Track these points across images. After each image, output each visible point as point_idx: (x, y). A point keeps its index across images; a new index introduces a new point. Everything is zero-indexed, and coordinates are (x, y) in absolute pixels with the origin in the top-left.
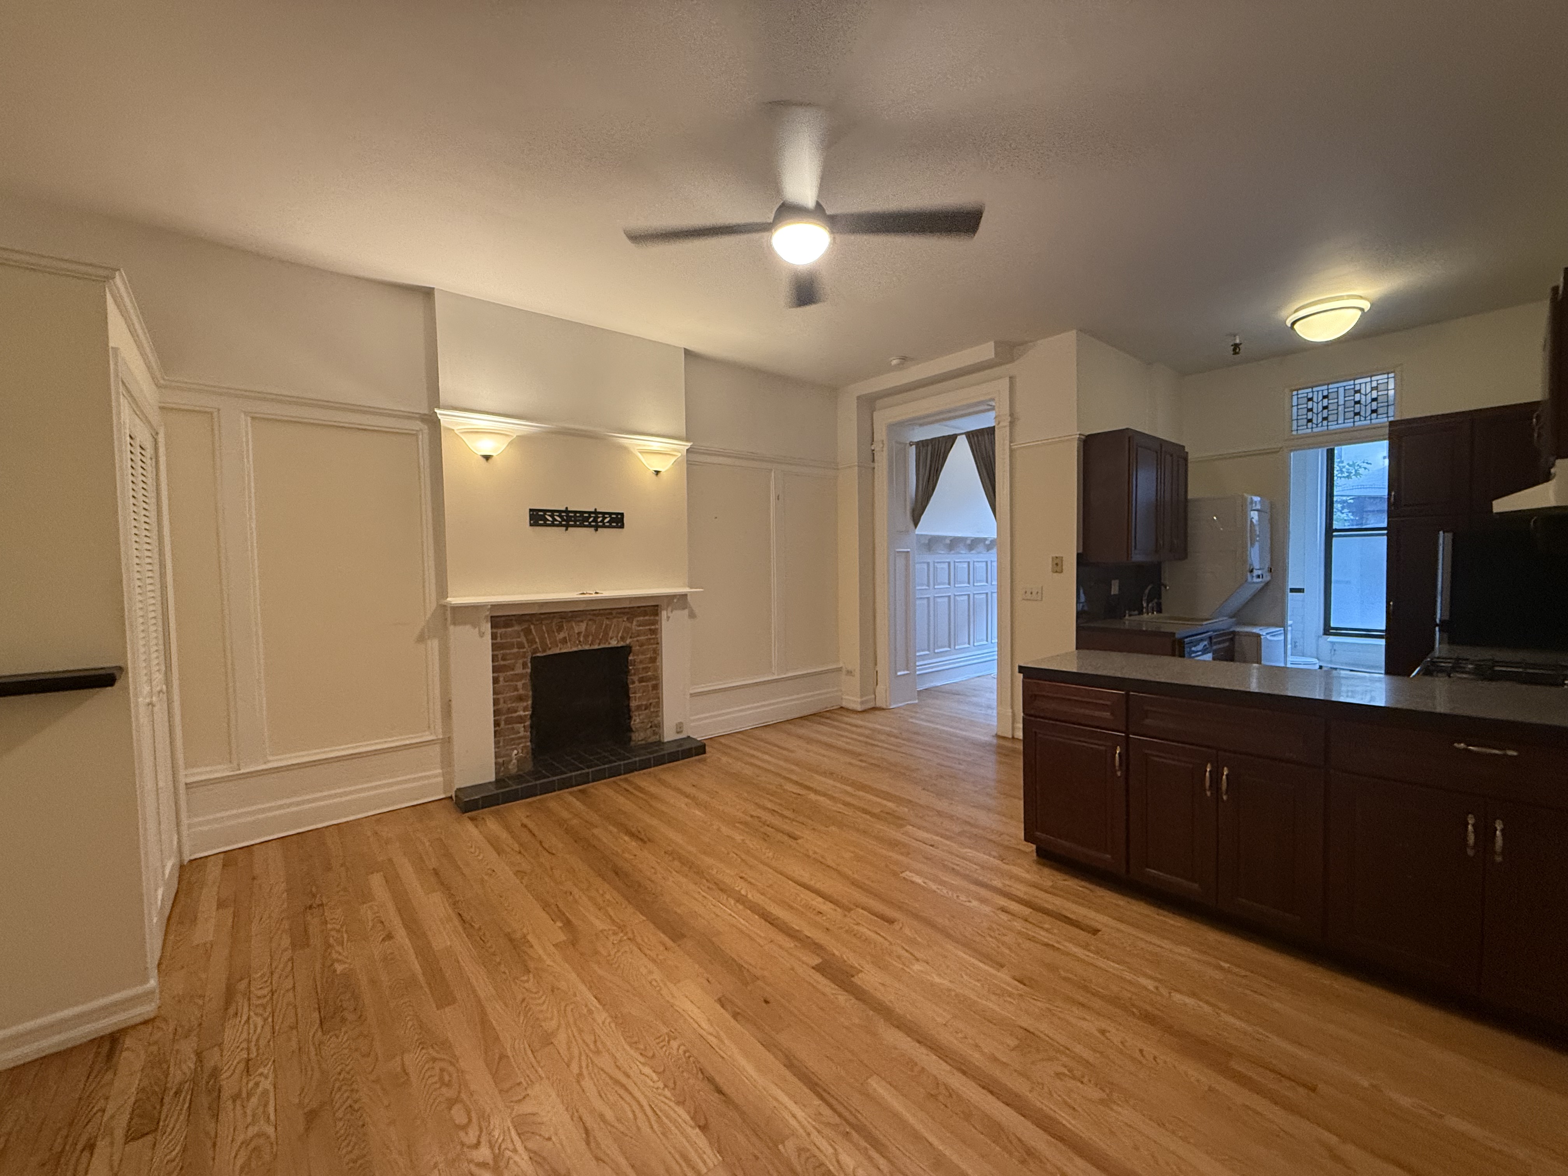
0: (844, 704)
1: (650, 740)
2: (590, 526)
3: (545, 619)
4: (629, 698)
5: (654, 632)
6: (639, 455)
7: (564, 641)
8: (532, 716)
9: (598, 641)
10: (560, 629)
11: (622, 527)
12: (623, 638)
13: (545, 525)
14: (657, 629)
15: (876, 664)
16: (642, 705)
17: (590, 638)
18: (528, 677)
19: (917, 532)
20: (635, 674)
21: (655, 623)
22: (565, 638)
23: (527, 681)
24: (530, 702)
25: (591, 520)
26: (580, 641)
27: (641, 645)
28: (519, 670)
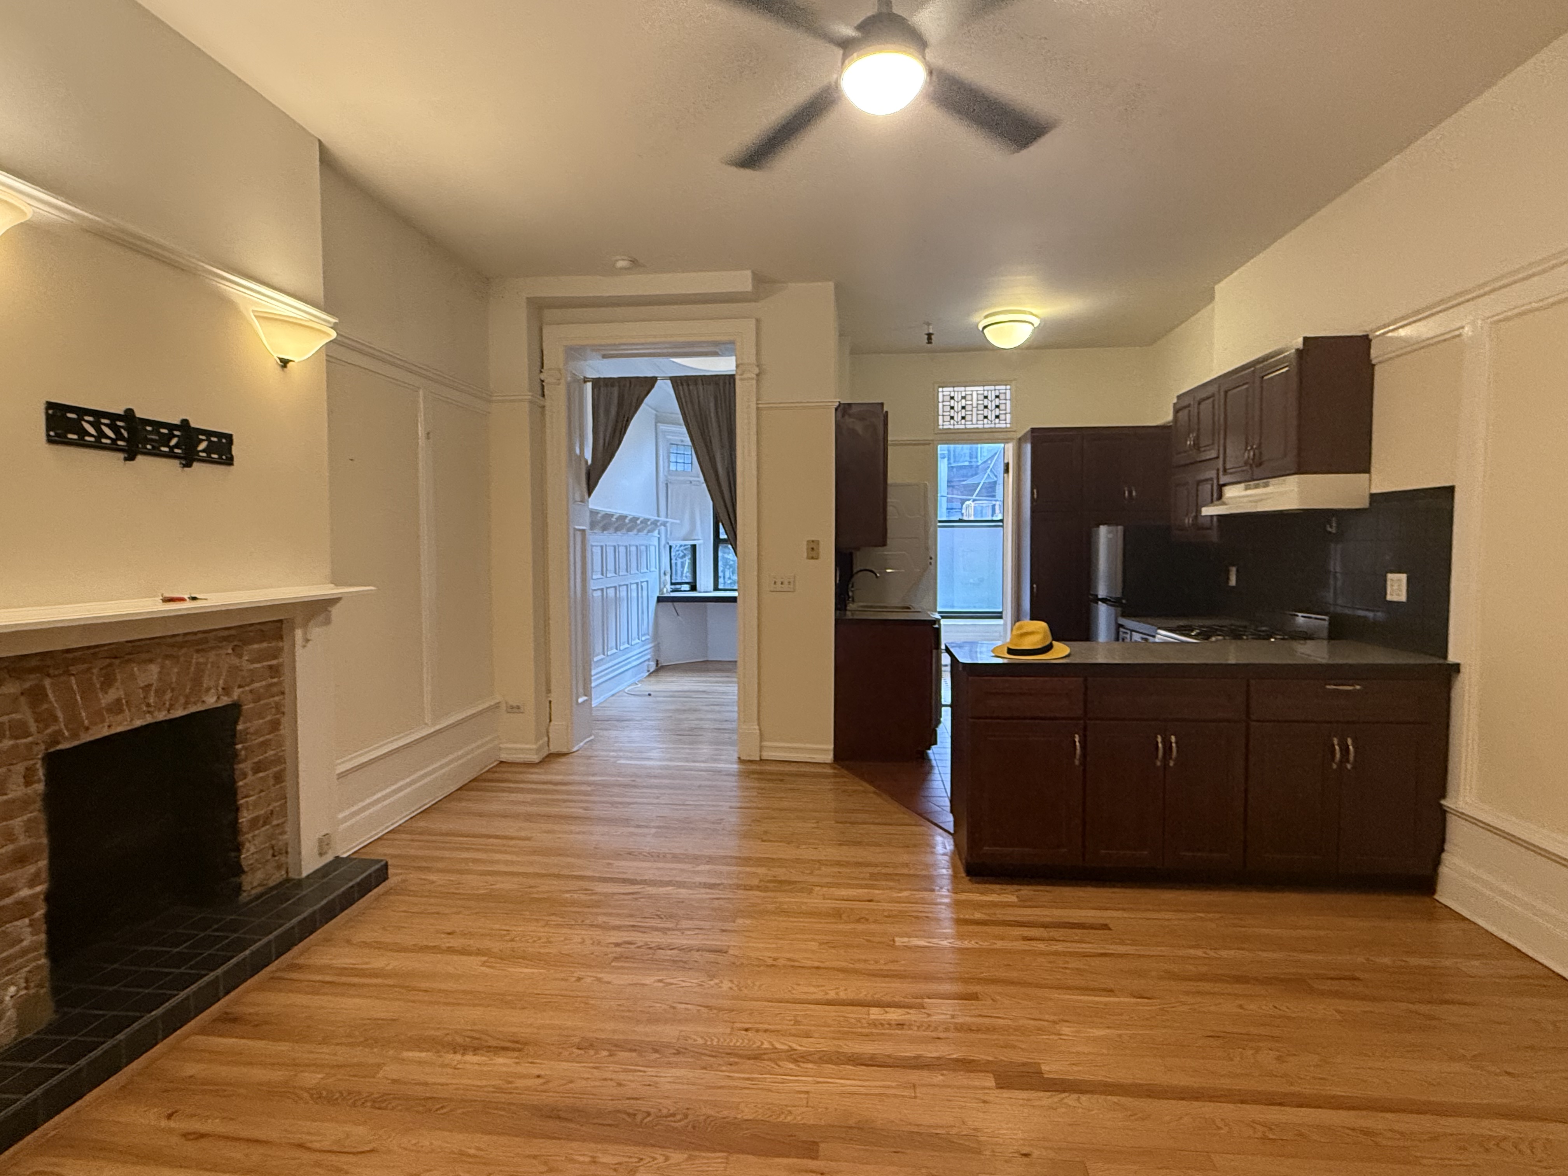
0: (504, 757)
1: (271, 883)
2: (171, 455)
3: (75, 661)
4: (237, 809)
5: (275, 671)
6: (256, 323)
7: (116, 708)
8: (49, 897)
9: (182, 700)
10: (108, 682)
11: (229, 461)
12: (227, 691)
13: (81, 444)
14: (280, 665)
15: (549, 691)
16: (257, 817)
17: (168, 695)
18: (39, 805)
19: (592, 506)
20: (245, 760)
21: (276, 653)
22: (119, 700)
23: (36, 813)
24: (43, 863)
25: (174, 442)
26: (148, 705)
27: (257, 700)
28: (16, 790)
